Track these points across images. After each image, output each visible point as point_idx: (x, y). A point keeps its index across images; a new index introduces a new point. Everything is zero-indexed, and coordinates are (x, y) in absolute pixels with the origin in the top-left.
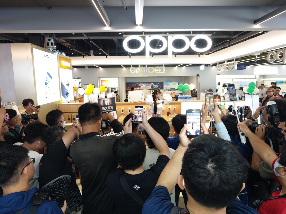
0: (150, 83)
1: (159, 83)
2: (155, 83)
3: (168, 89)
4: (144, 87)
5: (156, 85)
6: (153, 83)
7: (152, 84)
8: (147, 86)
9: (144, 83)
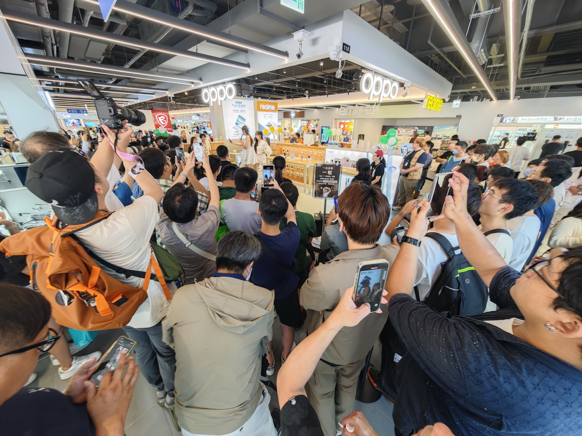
0: (413, 127)
1: (426, 128)
2: (420, 128)
3: (438, 137)
4: (403, 133)
5: (422, 130)
6: (417, 126)
7: (416, 128)
8: (408, 131)
9: (406, 127)
